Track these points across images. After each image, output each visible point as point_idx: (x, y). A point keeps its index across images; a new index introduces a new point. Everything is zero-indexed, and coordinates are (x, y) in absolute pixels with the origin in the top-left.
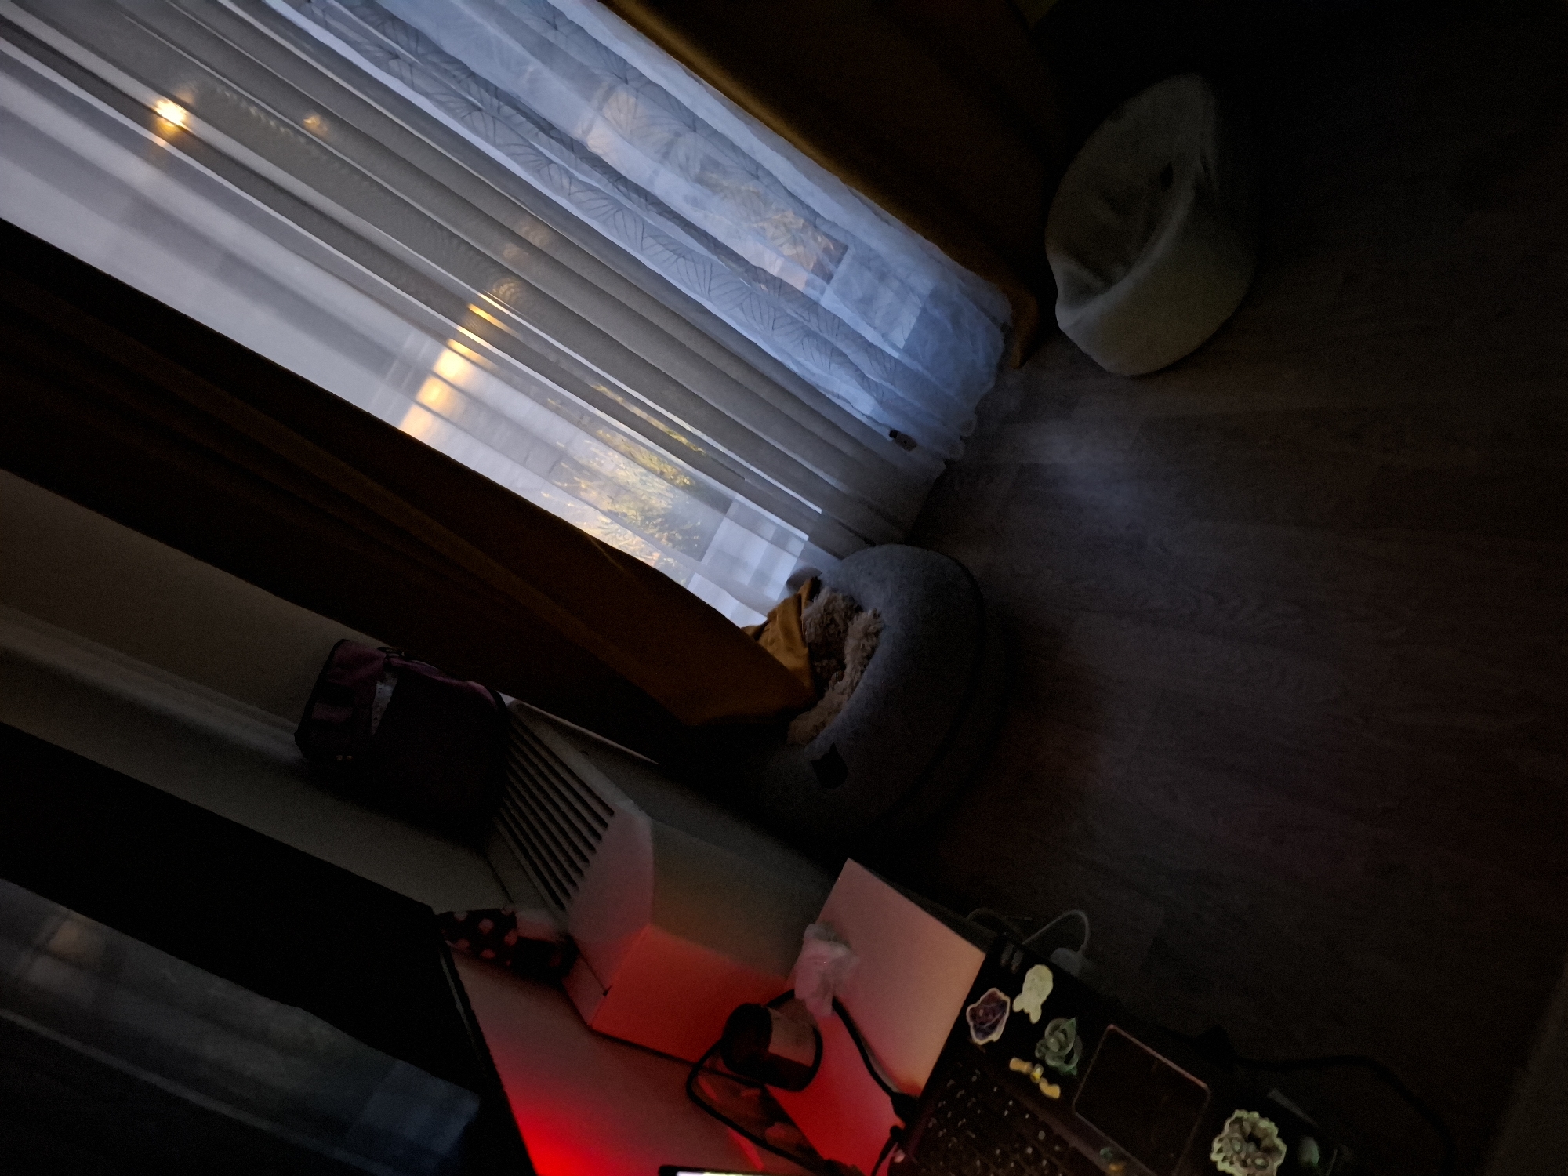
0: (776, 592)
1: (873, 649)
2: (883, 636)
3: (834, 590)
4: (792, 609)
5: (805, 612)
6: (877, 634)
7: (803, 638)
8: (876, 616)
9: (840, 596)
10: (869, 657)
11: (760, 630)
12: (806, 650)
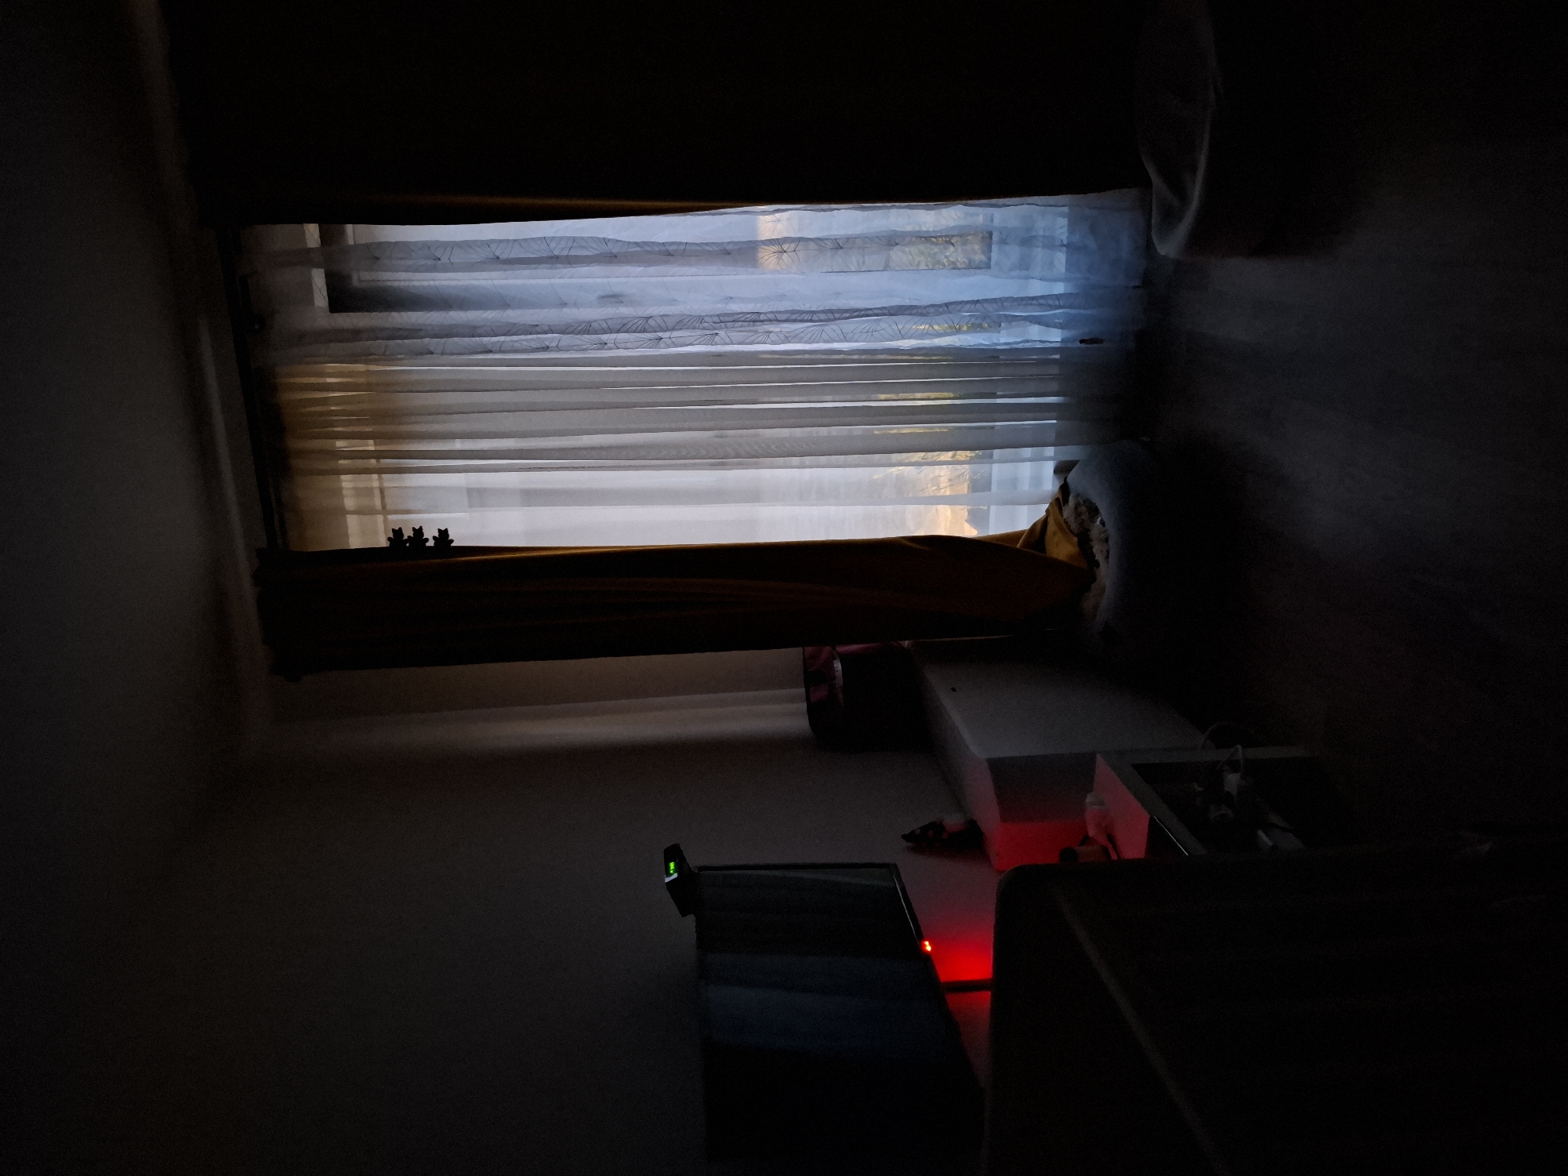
0: (1050, 485)
1: (1108, 552)
2: (1111, 542)
3: (1078, 495)
4: (1056, 509)
5: (1064, 514)
6: (1106, 540)
7: (1072, 533)
8: (1103, 523)
9: (1082, 502)
10: (1107, 557)
11: (1044, 522)
12: (1076, 539)
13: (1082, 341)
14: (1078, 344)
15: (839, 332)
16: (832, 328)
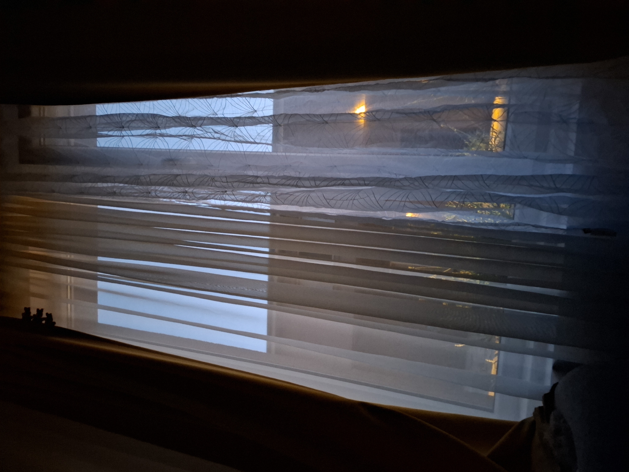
13: (586, 231)
14: (581, 234)
15: (322, 198)
16: (317, 194)
